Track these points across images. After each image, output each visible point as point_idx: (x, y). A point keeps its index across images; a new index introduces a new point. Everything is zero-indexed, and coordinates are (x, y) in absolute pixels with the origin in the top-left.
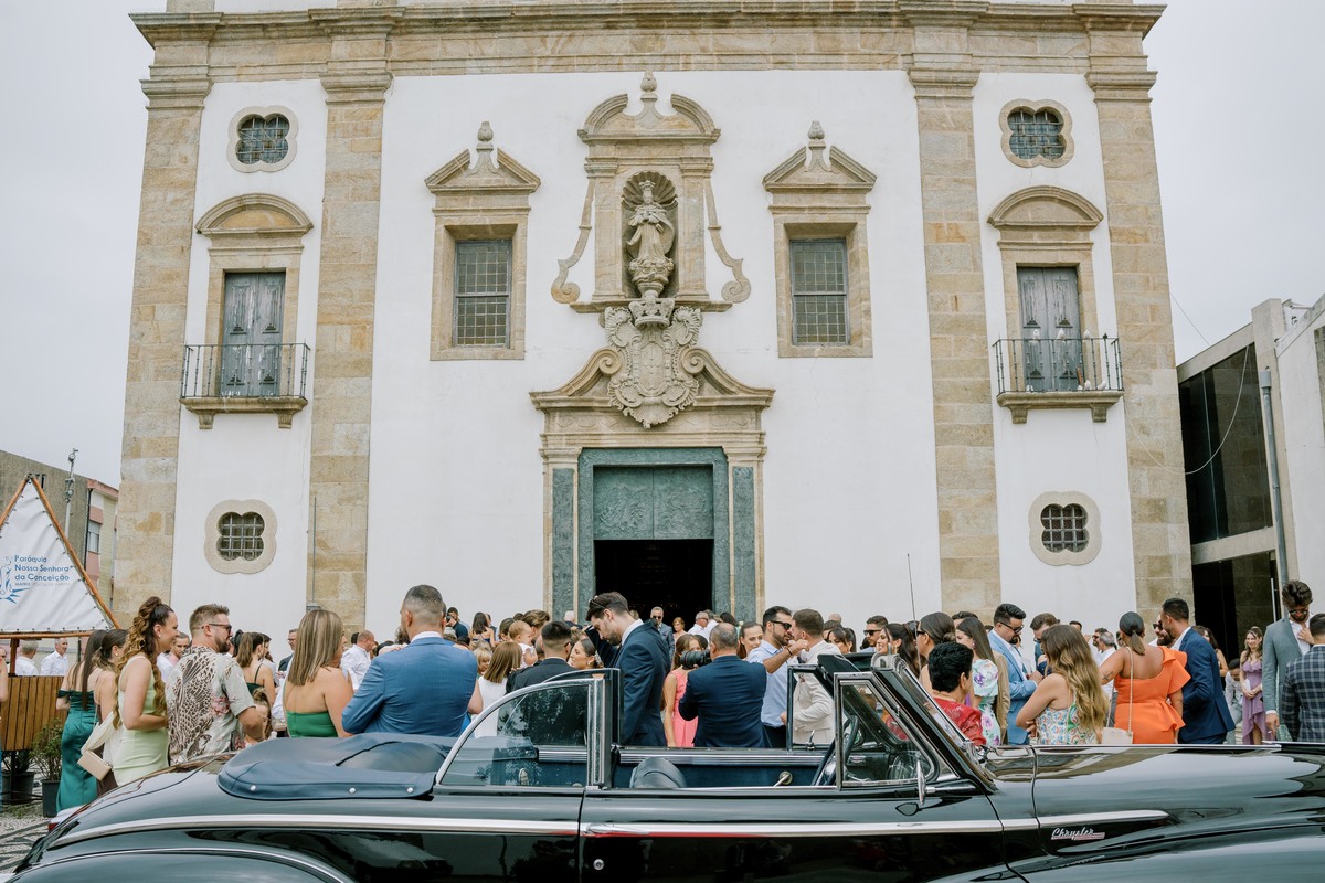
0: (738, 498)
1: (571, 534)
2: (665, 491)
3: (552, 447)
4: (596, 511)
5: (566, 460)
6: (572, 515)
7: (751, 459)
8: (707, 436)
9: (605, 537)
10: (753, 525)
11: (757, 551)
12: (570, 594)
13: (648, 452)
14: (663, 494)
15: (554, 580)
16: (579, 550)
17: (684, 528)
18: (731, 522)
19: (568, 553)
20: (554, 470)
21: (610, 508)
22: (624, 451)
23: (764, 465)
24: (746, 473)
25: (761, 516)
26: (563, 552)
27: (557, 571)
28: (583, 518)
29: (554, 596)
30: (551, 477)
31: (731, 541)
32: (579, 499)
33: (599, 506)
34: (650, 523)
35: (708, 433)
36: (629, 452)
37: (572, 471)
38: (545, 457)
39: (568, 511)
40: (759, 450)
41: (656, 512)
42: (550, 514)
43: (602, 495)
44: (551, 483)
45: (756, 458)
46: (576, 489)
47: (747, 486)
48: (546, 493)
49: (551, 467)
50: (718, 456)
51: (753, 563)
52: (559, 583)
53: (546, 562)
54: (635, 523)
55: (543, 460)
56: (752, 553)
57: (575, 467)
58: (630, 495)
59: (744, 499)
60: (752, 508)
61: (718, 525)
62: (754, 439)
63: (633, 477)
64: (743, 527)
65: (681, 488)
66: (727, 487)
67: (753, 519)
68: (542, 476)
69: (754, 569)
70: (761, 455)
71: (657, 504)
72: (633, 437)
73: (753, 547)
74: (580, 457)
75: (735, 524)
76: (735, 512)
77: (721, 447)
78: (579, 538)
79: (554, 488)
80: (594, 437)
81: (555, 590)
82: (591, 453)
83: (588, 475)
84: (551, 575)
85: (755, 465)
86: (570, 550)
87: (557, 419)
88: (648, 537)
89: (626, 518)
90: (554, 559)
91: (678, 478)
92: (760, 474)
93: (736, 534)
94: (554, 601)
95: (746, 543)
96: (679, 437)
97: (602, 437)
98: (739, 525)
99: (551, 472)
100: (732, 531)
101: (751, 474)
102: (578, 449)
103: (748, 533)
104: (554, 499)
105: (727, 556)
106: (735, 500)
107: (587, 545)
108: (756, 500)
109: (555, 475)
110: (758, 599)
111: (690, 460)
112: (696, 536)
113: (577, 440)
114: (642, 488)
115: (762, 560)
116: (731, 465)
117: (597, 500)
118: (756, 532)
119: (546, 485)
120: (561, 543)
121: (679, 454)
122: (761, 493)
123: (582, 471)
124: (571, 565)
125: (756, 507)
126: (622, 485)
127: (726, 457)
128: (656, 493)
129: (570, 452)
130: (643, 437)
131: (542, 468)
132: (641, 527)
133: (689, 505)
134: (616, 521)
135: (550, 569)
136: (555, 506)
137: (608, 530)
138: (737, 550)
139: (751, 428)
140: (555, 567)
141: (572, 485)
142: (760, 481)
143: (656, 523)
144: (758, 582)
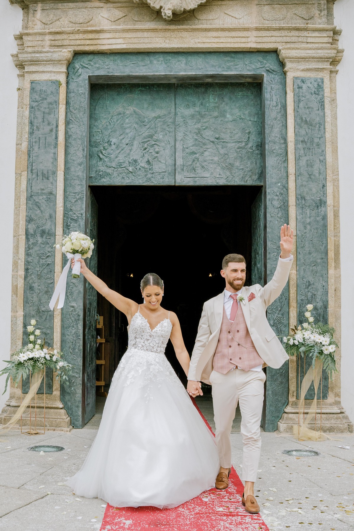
0: (300, 122)
1: (54, 173)
2: (193, 116)
3: (30, 50)
4: (92, 144)
5: (49, 68)
6: (56, 146)
7: (320, 66)
8: (255, 33)
9: (105, 182)
10: (323, 162)
11: (330, 201)
12: (49, 261)
13: (169, 57)
14: (190, 122)
15: (27, 239)
16: (65, 197)
17: (218, 170)
18: (291, 157)
19: (48, 200)
20: (32, 82)
21: (114, 140)
22: (133, 58)
23: (339, 78)
24: (313, 88)
25: (335, 151)
26: (41, 199)
27: (32, 227)
28: (71, 150)
29: (27, 263)
30: (27, 92)
31: (292, 185)
32: (67, 123)
33: (97, 138)
34: (170, 162)
35: (257, 29)
36: (140, 57)
37: (59, 84)
38: (21, 66)
39: (51, 139)
40: (332, 53)
41: (179, 146)
42: (25, 145)
43: (102, 123)
44: (27, 101)
45: (327, 65)
46: (62, 108)
47: (315, 105)
48: (20, 116)
49: (28, 78)
50: (270, 63)
51: (325, 218)
52: (34, 244)
53: (17, 215)
54: (148, 162)
55: (17, 72)
56: (321, 203)
57: (62, 78)
58: (141, 122)
59: (309, 124)
60: (322, 137)
61: (271, 161)
62: (325, 38)
63: (146, 98)
64: (310, 165)
65: (216, 114)
66: (284, 107)
67: (323, 152)
68: (16, 94)
69: (325, 226)
70: (335, 62)
71: (180, 135)
72: (146, 34)
73: (325, 194)
74: (70, 64)
75: (297, 159)
76: (296, 142)
77: (275, 52)
78: (65, 180)
79: (32, 107)
80: (91, 36)
81: (28, 254)
82: (85, 60)
83: (81, 90)
84: (22, 232)
85: (326, 76)
86: (51, 196)
87: (39, 14)
88: (166, 181)
89: (136, 153)
90: (28, 209)
91: (211, 100)
92: (333, 91)
93: (298, 175)
94: (27, 270)
95: (314, 187)
96: (215, 34)
97: (102, 36)
98: (303, 162)
99: (28, 86)
100: (292, 169)
101: (320, 87)
102: (66, 53)
103: (316, 173)
104: (31, 123)
105: (285, 207)
106: (298, 125)
107: (78, 189)
108: (328, 126)
109: (32, 89)
110: (331, 271)
111: (229, 68)
112: (237, 181)
113: (66, 40)
114: (158, 112)
115: (336, 215)
116: (290, 76)
117: (95, 129)
118: (329, 172)
119: (21, 105)
120: (37, 187)
121: (213, 60)
122: (335, 117)
123: (72, 86)
124: (52, 217)
125: (328, 135)
126: (131, 109)
127: (282, 64)
128: (179, 119)
129: (56, 56)
130: (161, 34)
131: (16, 83)
132: (157, 167)
133: (226, 137)
134: (121, 158)
135: (22, 223)
136: (31, 133)
137: (109, 171)
138: (300, 198)
139: (320, 23)
140: (29, 220)
141: (57, 103)
142: (333, 100)
143: (179, 162)
144: (331, 247)
